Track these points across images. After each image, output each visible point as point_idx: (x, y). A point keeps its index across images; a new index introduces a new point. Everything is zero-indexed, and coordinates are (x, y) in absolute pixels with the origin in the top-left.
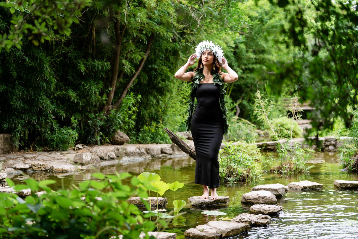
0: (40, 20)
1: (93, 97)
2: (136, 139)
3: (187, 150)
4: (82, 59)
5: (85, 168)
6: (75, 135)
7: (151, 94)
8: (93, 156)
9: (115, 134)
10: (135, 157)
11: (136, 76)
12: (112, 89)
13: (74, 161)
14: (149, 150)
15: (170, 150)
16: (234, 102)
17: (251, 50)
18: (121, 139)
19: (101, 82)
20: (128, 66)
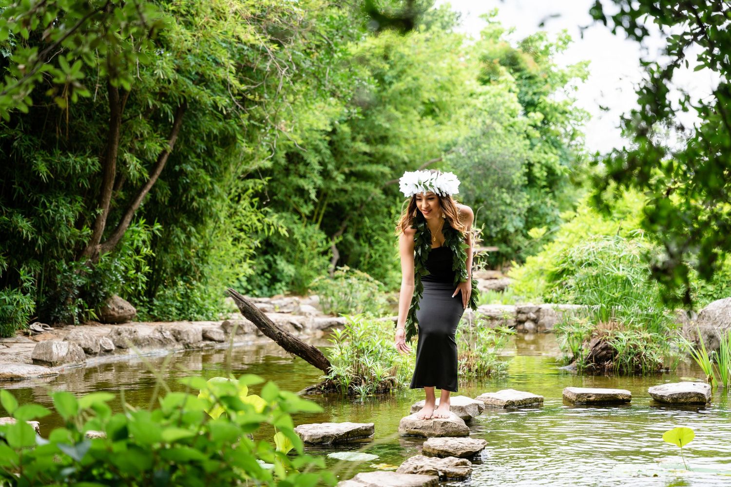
0: (70, 57)
1: (63, 228)
2: (148, 312)
3: (273, 332)
4: (42, 152)
5: (57, 372)
6: (29, 303)
7: (176, 222)
8: (71, 347)
9: (108, 303)
10: (152, 348)
11: (149, 187)
12: (102, 212)
13: (34, 357)
14: (179, 333)
15: (220, 333)
16: (329, 239)
17: (361, 136)
18: (120, 311)
19: (79, 198)
20: (136, 166)
